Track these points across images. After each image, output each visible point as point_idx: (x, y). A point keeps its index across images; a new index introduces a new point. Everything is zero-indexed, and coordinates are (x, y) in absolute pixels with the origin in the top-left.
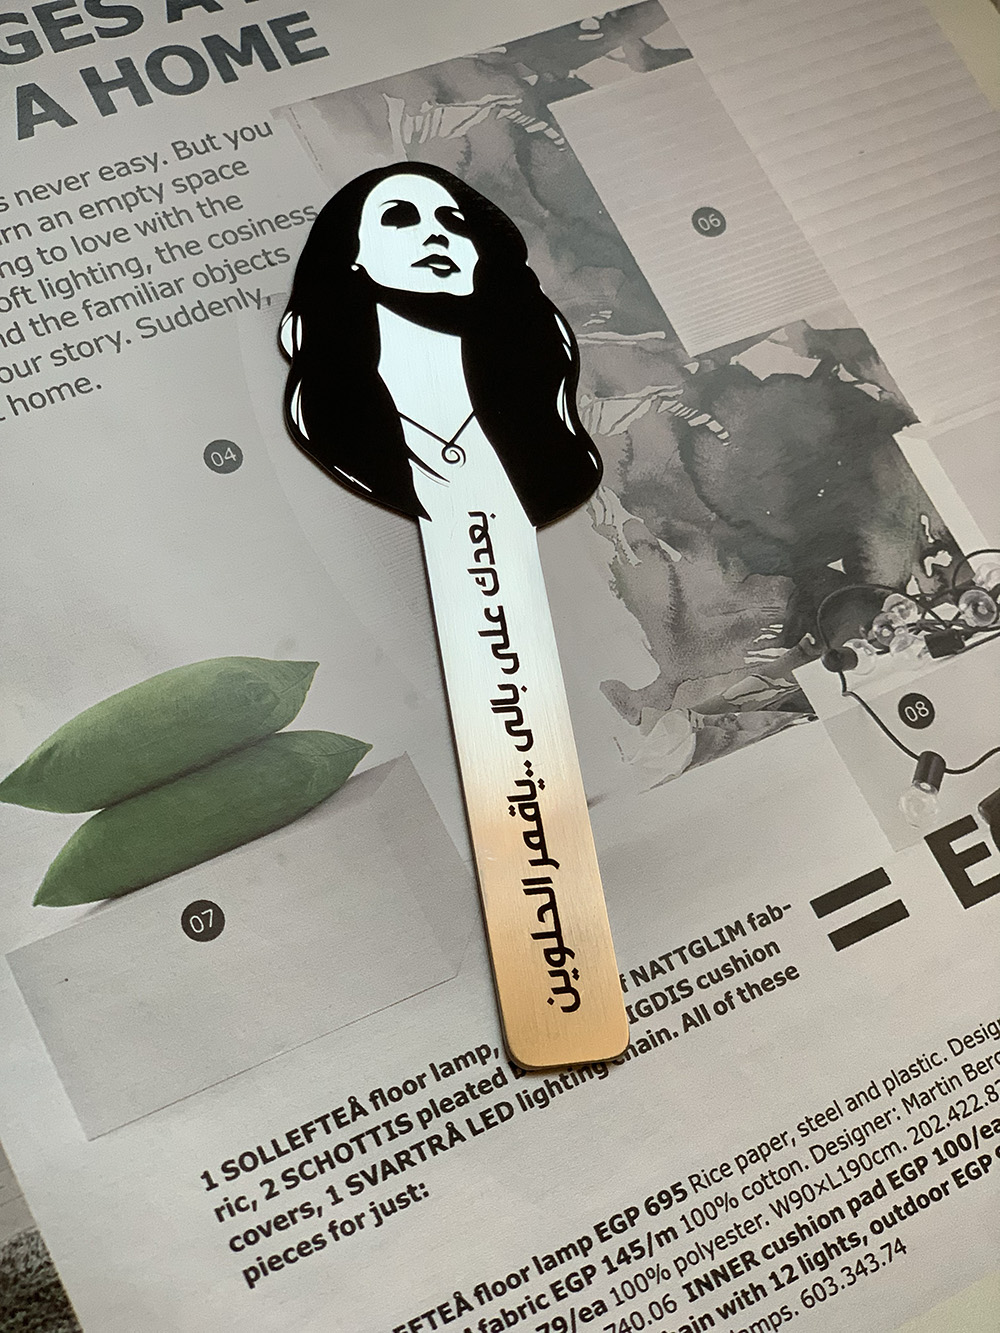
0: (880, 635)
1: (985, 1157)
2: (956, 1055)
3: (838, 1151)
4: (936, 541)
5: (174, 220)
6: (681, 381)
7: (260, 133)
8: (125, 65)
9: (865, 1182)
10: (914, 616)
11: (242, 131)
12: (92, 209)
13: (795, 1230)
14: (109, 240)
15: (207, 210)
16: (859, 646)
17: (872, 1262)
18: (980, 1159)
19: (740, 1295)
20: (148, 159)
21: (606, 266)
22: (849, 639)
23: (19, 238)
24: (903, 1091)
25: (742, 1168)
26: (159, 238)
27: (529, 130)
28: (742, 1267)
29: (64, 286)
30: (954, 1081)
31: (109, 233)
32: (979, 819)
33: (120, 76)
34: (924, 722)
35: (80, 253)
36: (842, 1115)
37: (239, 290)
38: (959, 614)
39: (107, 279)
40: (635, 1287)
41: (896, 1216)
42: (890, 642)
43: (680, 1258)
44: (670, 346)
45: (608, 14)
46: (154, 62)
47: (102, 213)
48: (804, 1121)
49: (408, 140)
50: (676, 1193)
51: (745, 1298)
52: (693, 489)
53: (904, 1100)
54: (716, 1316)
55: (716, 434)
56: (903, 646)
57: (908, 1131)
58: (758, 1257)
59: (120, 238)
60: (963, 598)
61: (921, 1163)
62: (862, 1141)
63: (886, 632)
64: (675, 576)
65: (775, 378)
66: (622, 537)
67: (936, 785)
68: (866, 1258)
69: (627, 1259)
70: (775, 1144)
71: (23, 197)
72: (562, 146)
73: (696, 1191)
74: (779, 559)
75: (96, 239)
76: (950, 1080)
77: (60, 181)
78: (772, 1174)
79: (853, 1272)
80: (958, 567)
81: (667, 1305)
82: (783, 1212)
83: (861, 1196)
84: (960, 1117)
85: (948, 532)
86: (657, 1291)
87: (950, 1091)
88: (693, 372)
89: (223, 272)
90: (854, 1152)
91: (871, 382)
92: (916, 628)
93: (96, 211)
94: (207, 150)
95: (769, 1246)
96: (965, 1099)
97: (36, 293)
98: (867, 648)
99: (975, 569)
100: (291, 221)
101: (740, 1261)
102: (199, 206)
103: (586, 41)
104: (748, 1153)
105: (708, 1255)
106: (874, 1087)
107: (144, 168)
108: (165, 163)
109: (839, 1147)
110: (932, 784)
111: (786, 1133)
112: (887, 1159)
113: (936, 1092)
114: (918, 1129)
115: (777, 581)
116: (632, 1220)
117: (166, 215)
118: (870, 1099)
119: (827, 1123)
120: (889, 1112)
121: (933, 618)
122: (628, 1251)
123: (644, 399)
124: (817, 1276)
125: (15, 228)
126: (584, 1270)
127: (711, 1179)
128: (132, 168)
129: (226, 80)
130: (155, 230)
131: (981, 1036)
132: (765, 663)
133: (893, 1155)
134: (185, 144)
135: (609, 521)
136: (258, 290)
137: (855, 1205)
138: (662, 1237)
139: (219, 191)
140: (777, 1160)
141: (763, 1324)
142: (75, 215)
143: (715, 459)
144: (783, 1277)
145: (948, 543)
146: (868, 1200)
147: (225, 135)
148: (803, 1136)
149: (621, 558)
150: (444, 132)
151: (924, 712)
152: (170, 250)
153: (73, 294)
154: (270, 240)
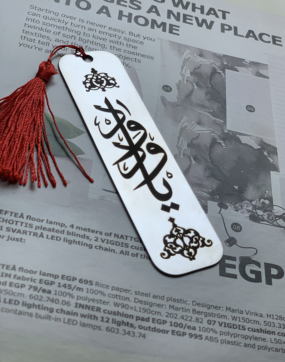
0: (238, 207)
1: (185, 332)
2: (193, 305)
3: (142, 304)
4: (267, 197)
5: (119, 43)
6: (221, 132)
7: (152, 40)
8: (130, 15)
9: (146, 315)
10: (250, 208)
11: (147, 38)
12: (102, 32)
13: (117, 312)
14: (101, 39)
15: (128, 46)
16: (230, 206)
17: (133, 334)
18: (183, 332)
19: (90, 315)
20: (122, 31)
21: (218, 103)
22: (228, 203)
23: (82, 28)
24: (171, 303)
25: (112, 290)
26: (113, 45)
27: (217, 71)
28: (95, 310)
29: (84, 41)
30: (188, 310)
31: (102, 38)
32: (238, 259)
33: (128, 15)
34: (237, 231)
35: (93, 38)
36: (150, 297)
37: (124, 62)
38: (263, 215)
39: (95, 45)
40: (62, 294)
41: (148, 329)
42: (239, 210)
43: (80, 296)
44: (223, 125)
45: (253, 62)
46: (137, 18)
47: (104, 34)
48: (138, 291)
49: (186, 58)
50: (90, 282)
51: (90, 317)
52: (208, 153)
53: (170, 305)
54: (79, 315)
55: (222, 146)
56: (243, 213)
57: (167, 312)
58: (102, 311)
59: (104, 40)
60: (267, 212)
61: (165, 322)
62: (151, 306)
63: (240, 207)
64: (190, 166)
65: (246, 145)
66: (182, 151)
67: (231, 245)
68: (132, 332)
69: (65, 287)
70: (126, 291)
71: (89, 23)
72: (223, 77)
73: (96, 286)
74: (221, 177)
75: (99, 38)
76: (187, 310)
77: (99, 25)
78: (120, 296)
79: (126, 332)
80: (270, 206)
81: (68, 304)
82: (117, 306)
83: (142, 317)
84: (184, 319)
85: (272, 198)
86: (67, 299)
87: (185, 311)
88: (225, 132)
89: (123, 57)
90: (147, 307)
91: (272, 158)
92: (249, 211)
93: (103, 33)
94: (137, 36)
95: (106, 310)
96: (188, 316)
97: (77, 39)
98: (232, 207)
99: (274, 209)
100: (146, 57)
101: (96, 308)
102: (127, 44)
103: (244, 64)
104: (117, 287)
105: (88, 300)
106: (164, 297)
107: (120, 32)
108: (125, 34)
109: (143, 303)
110: (229, 244)
111: (130, 290)
112: (155, 314)
113: (181, 309)
114: (169, 314)
115: (216, 181)
116: (73, 280)
117: (118, 42)
118: (160, 299)
119: (144, 296)
120: (164, 305)
121: (255, 212)
122: (67, 286)
123: (209, 130)
124: (115, 326)
125: (82, 26)
126: (52, 282)
127: (102, 286)
128: (117, 30)
129: (151, 28)
130: (113, 43)
131: (203, 306)
132: (201, 195)
133: (158, 315)
134: (133, 33)
135: (181, 146)
136: (128, 64)
137: (138, 318)
138: (79, 289)
139: (134, 44)
140: (123, 294)
141: (91, 326)
142: (97, 31)
143: (218, 150)
144: (105, 320)
145: (271, 199)
146: (143, 320)
147: (143, 36)
148: (135, 294)
149: (179, 155)
150: (196, 61)
151: (238, 229)
152: (114, 48)
153: (86, 43)
154: (138, 58)
